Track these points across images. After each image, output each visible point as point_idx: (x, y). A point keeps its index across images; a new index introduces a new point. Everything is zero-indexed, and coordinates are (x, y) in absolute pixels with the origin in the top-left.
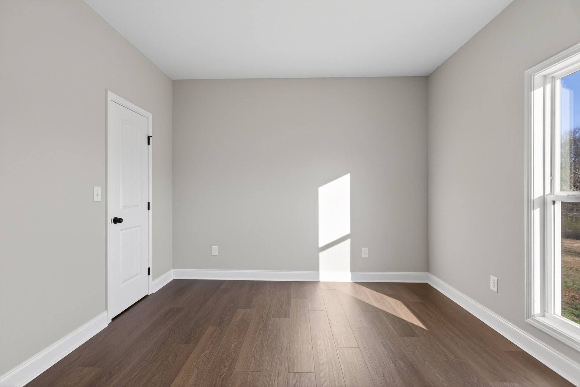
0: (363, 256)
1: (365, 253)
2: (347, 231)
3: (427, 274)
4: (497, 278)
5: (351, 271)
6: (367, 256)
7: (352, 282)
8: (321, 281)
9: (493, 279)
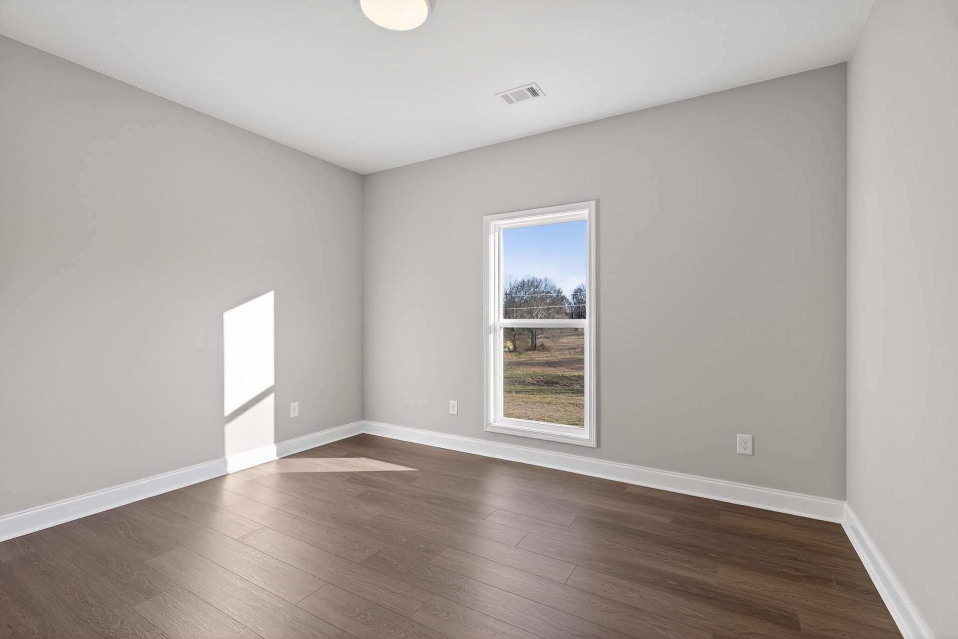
0: (292, 415)
1: (294, 410)
2: (269, 381)
3: (363, 422)
4: (456, 402)
5: (275, 443)
6: (297, 414)
7: (278, 458)
8: (230, 473)
9: (453, 403)
